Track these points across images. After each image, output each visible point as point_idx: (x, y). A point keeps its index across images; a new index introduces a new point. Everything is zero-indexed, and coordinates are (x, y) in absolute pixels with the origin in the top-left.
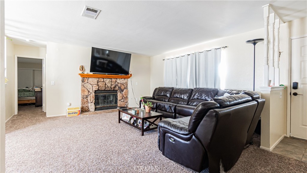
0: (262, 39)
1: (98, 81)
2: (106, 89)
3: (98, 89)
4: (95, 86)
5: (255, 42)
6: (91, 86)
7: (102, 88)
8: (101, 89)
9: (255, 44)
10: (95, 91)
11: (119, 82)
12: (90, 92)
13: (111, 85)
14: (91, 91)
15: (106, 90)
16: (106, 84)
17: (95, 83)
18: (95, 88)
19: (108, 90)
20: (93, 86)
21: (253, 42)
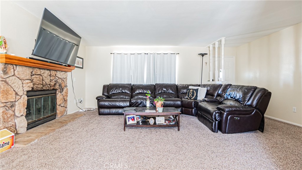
0: (207, 54)
1: (32, 72)
2: (44, 88)
3: (33, 88)
4: (27, 83)
5: (203, 55)
6: (20, 82)
7: (39, 86)
8: (37, 87)
9: (203, 56)
10: (28, 92)
11: (60, 77)
12: (18, 95)
13: (51, 81)
14: (20, 93)
15: (44, 90)
16: (44, 78)
17: (27, 78)
18: (28, 86)
19: (47, 90)
20: (24, 82)
21: (202, 55)
